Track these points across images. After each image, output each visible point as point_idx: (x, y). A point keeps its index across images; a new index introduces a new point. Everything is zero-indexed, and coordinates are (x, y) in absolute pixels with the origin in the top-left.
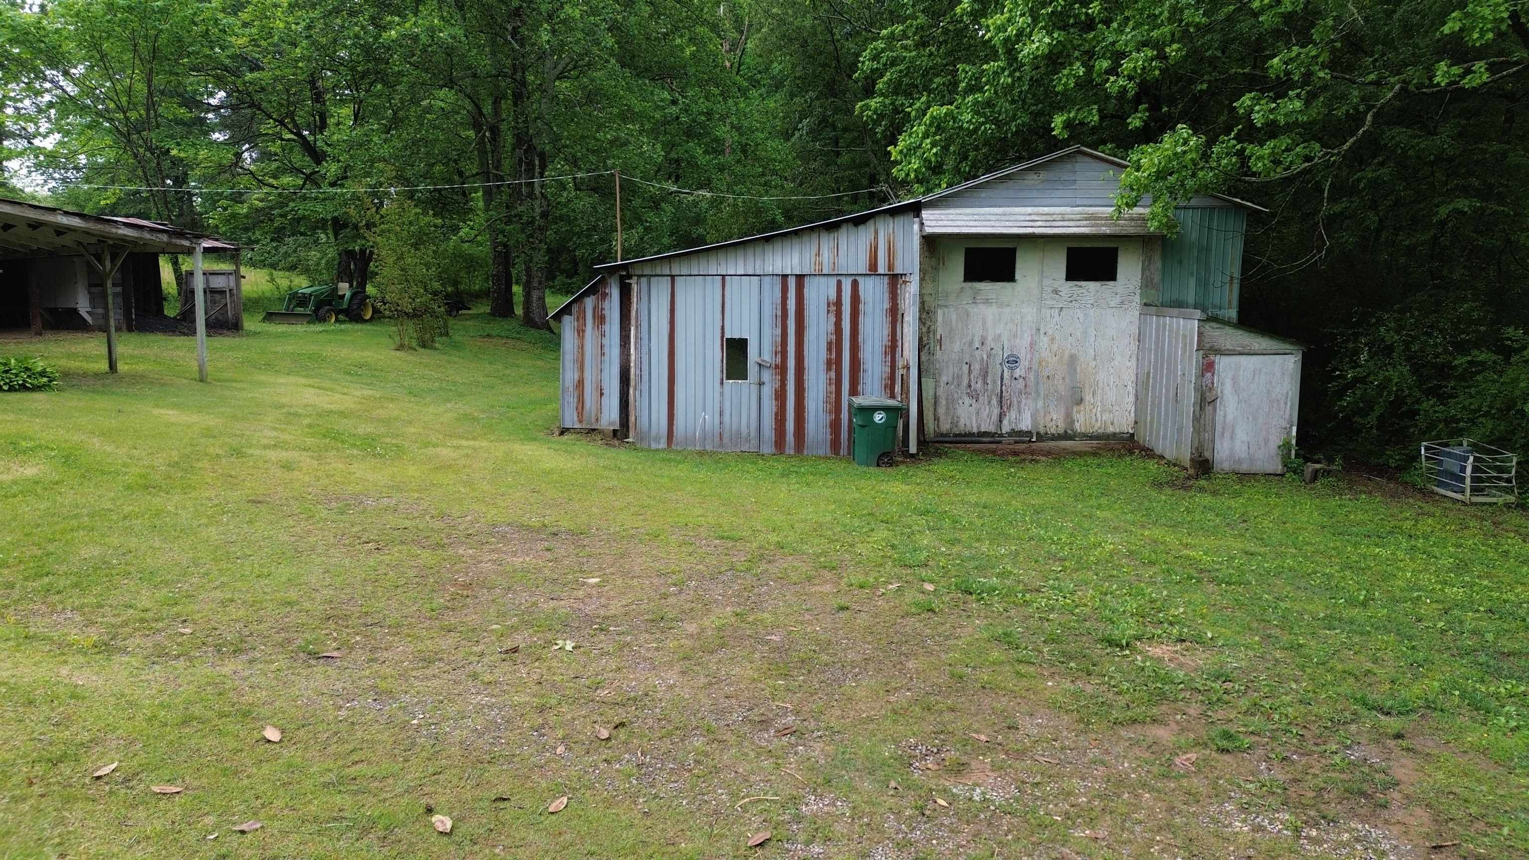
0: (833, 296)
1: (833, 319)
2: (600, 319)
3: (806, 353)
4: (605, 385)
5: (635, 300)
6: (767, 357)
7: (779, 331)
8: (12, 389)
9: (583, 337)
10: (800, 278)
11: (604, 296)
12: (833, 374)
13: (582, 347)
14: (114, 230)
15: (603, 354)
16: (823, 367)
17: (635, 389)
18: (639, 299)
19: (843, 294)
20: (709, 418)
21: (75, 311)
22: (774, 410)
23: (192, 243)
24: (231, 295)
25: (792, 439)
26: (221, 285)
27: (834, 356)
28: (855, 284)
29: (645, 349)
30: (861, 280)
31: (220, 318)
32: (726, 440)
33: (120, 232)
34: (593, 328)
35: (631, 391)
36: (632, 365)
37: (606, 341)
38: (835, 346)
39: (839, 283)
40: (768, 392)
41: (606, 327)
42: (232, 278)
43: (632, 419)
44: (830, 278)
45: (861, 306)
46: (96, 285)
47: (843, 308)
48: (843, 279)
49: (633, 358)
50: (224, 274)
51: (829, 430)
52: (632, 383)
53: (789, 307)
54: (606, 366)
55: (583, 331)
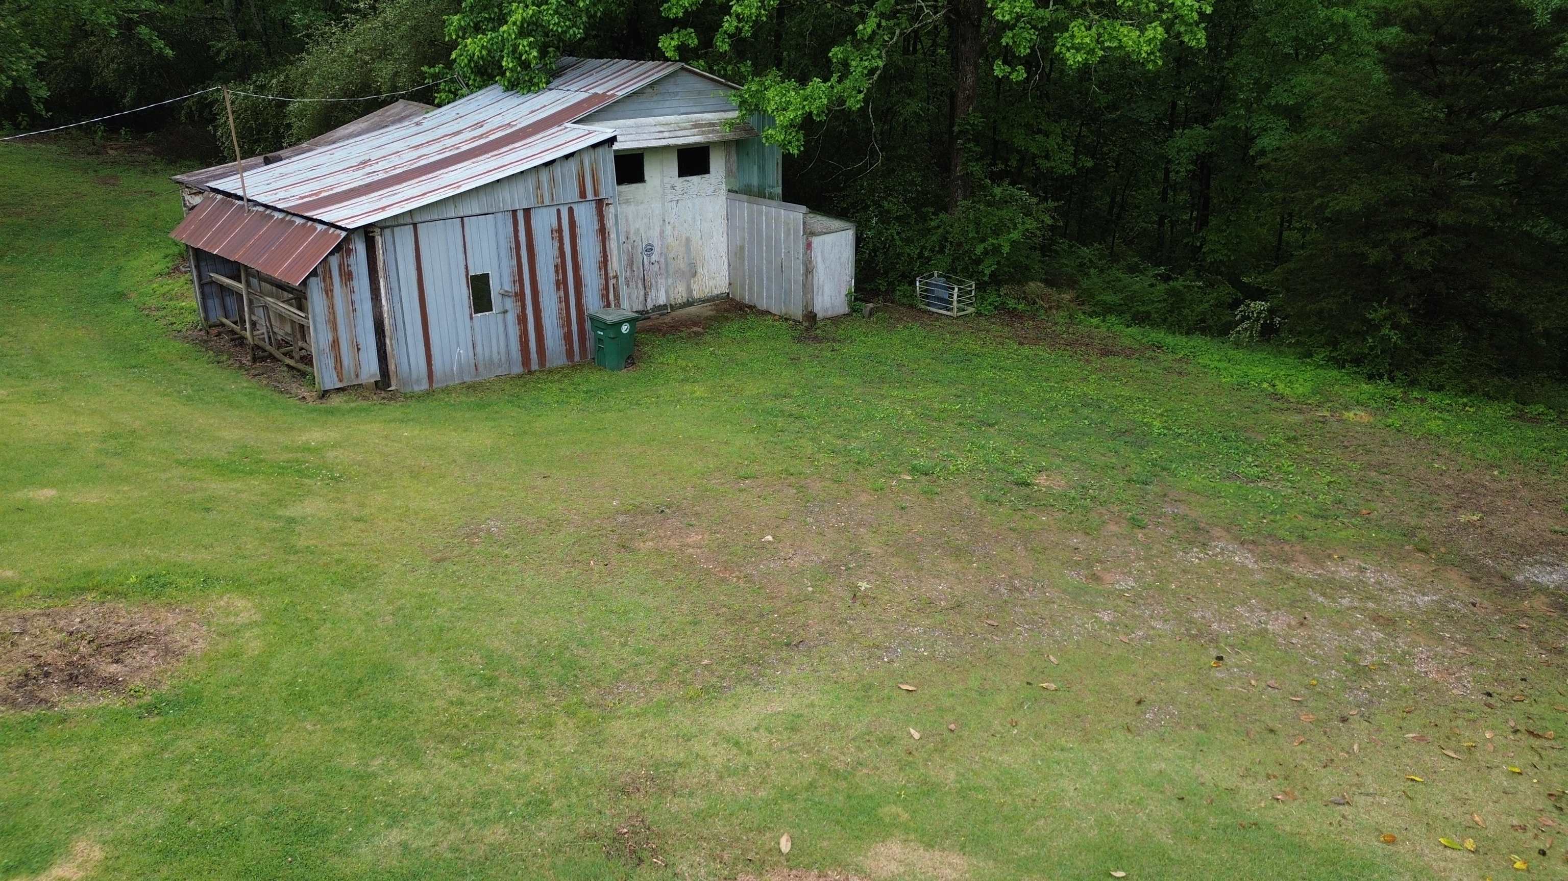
0: (555, 224)
1: (557, 245)
2: (347, 276)
3: (538, 278)
4: (361, 341)
5: (381, 252)
6: (508, 287)
7: (515, 262)
9: (332, 296)
10: (527, 211)
11: (349, 252)
12: (562, 293)
13: (332, 307)
15: (354, 310)
16: (553, 287)
17: (391, 340)
18: (385, 251)
19: (563, 221)
20: (463, 352)
22: (518, 334)
25: (535, 356)
27: (561, 277)
28: (571, 210)
29: (396, 299)
30: (574, 206)
32: (481, 369)
34: (341, 287)
35: (388, 342)
36: (385, 315)
37: (356, 297)
38: (560, 268)
39: (559, 211)
40: (511, 317)
41: (355, 283)
43: (392, 367)
44: (551, 208)
45: (578, 230)
47: (564, 234)
48: (561, 207)
49: (385, 309)
51: (563, 342)
52: (387, 333)
53: (520, 239)
54: (359, 322)
55: (332, 290)
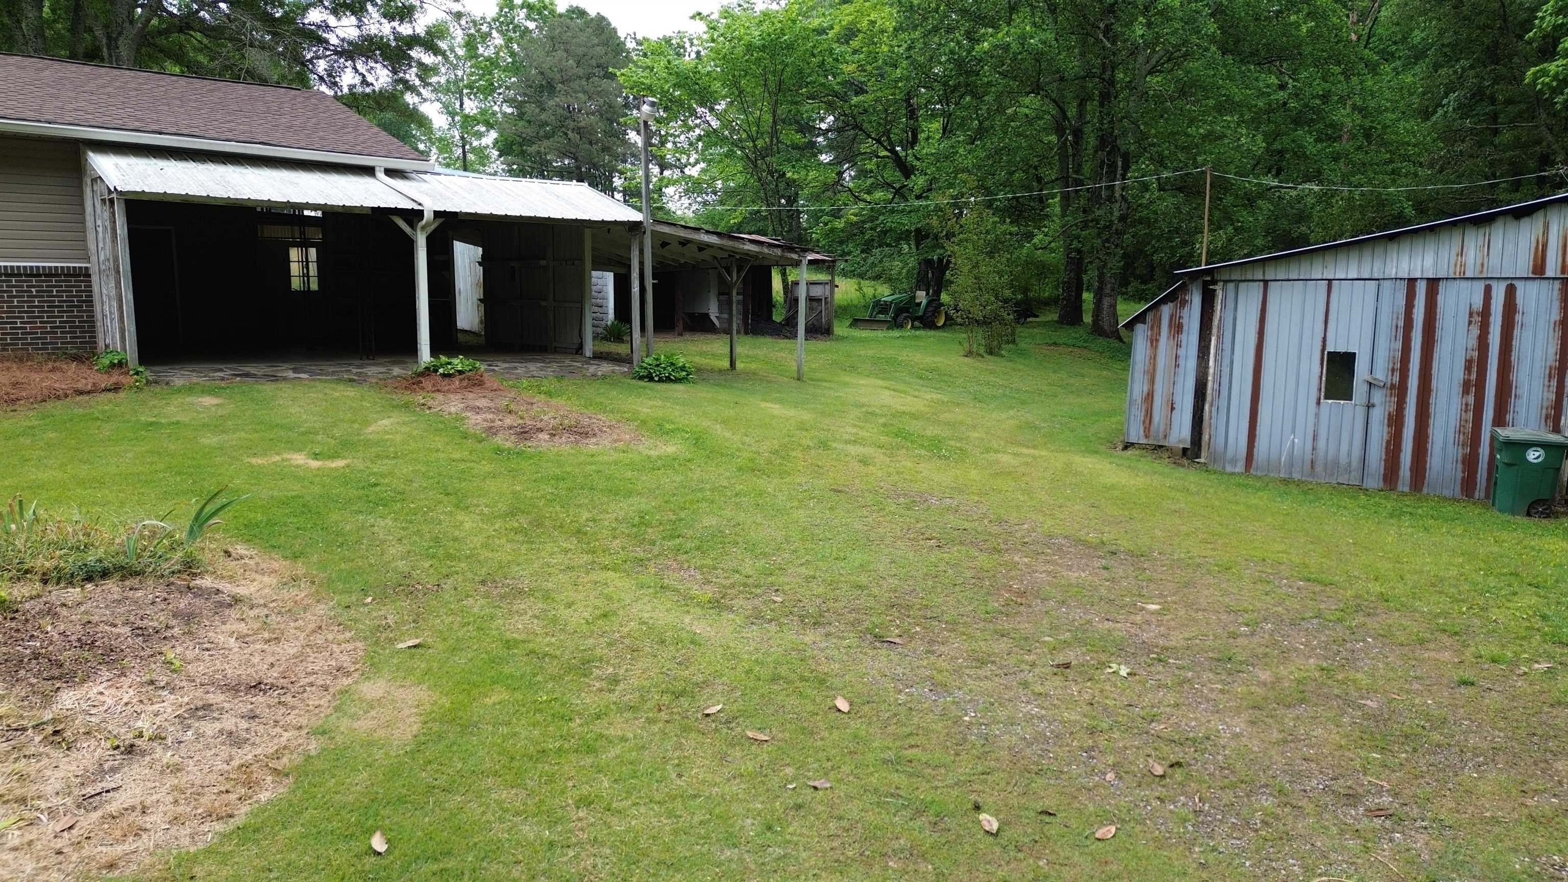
0: (1478, 303)
1: (1475, 331)
2: (1177, 328)
3: (1434, 371)
4: (1177, 400)
5: (1219, 307)
6: (1381, 374)
7: (1399, 345)
8: (661, 380)
9: (1156, 347)
10: (1433, 284)
11: (1184, 303)
12: (1471, 399)
13: (1154, 358)
14: (741, 246)
15: (1177, 366)
16: (1457, 389)
17: (1211, 405)
18: (1224, 306)
19: (1493, 301)
20: (1299, 442)
21: (707, 316)
22: (1386, 437)
23: (800, 256)
24: (826, 303)
25: (1408, 474)
26: (818, 294)
27: (1474, 377)
28: (1511, 291)
29: (1226, 362)
30: (1519, 285)
31: (816, 323)
32: (1319, 469)
33: (746, 247)
34: (1168, 338)
35: (1207, 407)
36: (1210, 378)
37: (1182, 352)
38: (1477, 365)
39: (1488, 290)
40: (1379, 415)
41: (1183, 337)
42: (828, 287)
43: (1205, 437)
44: (1475, 283)
45: (1518, 317)
46: (723, 294)
47: (1492, 319)
48: (1494, 284)
49: (1211, 371)
50: (821, 284)
51: (1460, 466)
52: (1209, 398)
53: (1415, 317)
54: (1180, 380)
55: (1157, 341)
